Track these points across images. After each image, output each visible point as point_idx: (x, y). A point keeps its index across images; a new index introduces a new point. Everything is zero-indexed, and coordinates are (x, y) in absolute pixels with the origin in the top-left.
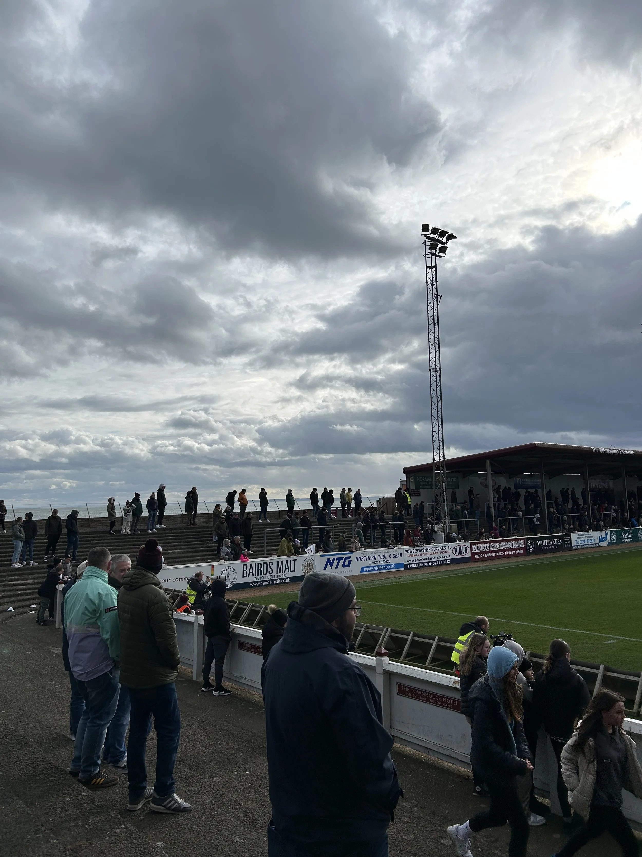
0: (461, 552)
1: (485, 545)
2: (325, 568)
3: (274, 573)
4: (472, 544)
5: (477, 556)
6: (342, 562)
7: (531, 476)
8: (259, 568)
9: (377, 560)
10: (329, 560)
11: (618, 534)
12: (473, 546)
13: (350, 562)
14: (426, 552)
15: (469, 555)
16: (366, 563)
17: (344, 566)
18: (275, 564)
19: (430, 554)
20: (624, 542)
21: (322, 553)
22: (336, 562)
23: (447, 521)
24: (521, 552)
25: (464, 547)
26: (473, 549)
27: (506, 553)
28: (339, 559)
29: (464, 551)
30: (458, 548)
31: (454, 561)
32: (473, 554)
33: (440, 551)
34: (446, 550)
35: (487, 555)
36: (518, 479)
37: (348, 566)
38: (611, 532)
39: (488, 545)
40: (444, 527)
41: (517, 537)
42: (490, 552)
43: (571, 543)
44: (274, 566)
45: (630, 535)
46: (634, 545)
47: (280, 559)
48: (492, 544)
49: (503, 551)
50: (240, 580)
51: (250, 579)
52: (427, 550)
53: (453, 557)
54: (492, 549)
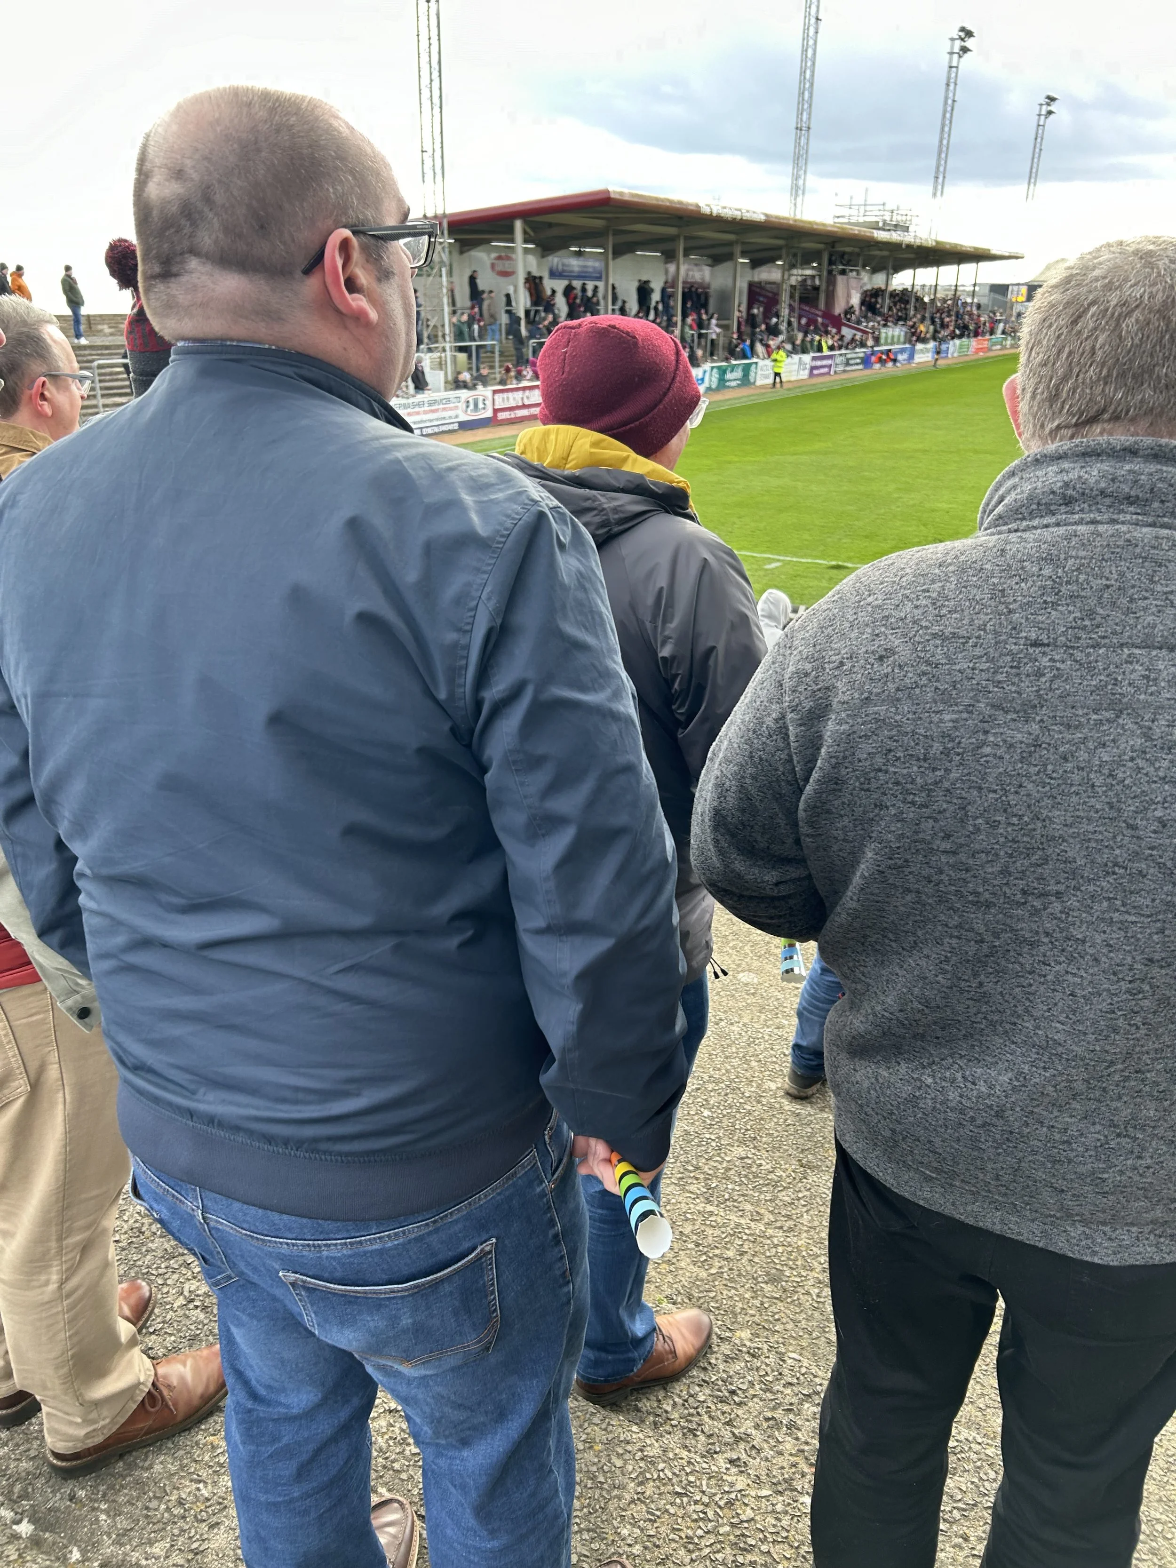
0: (476, 408)
1: (515, 394)
4: (495, 392)
5: (502, 416)
7: (579, 254)
11: (722, 372)
12: (497, 396)
14: (417, 409)
15: (489, 414)
19: (425, 412)
20: (729, 387)
23: (448, 346)
25: (481, 398)
26: (497, 403)
29: (481, 405)
30: (471, 400)
31: (465, 426)
32: (496, 411)
33: (441, 406)
34: (452, 405)
36: (556, 260)
38: (713, 368)
40: (440, 357)
42: (524, 406)
45: (738, 374)
46: (745, 392)
48: (527, 392)
52: (418, 405)
53: (463, 418)
54: (527, 402)
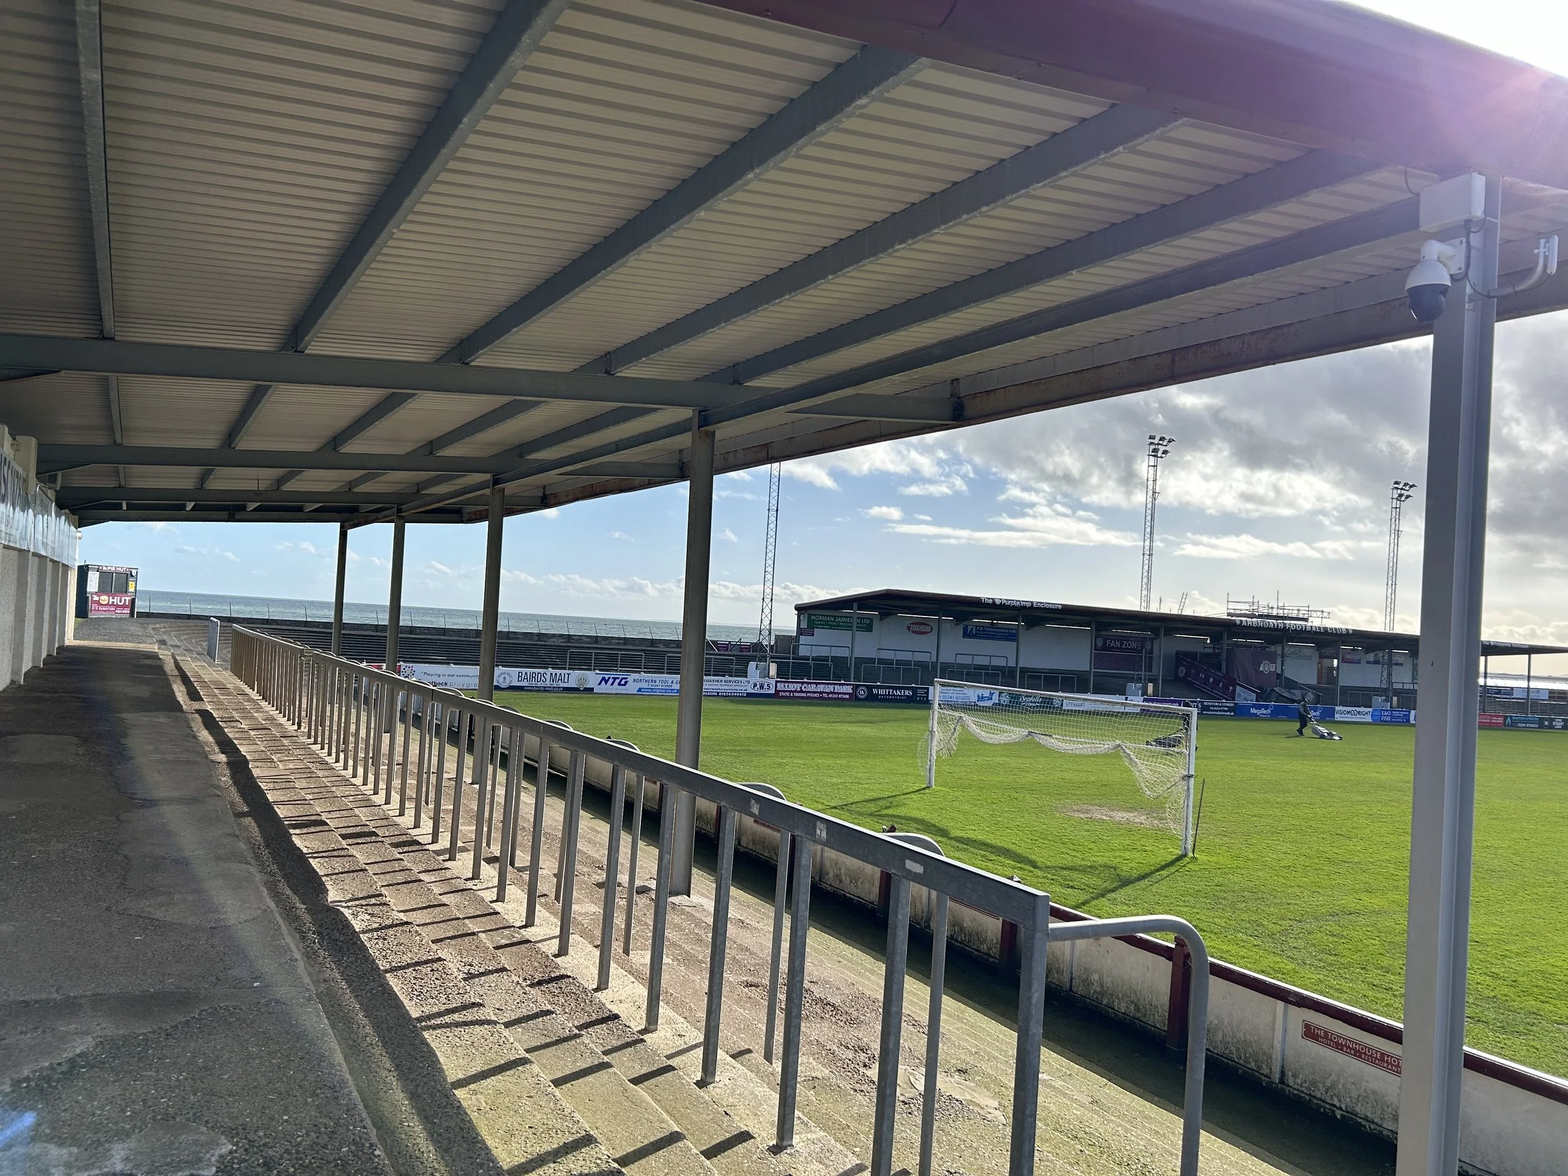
0: (762, 687)
1: (795, 685)
2: (600, 684)
3: (548, 682)
4: (778, 682)
5: (783, 694)
6: (617, 681)
8: (533, 676)
9: (657, 683)
10: (603, 679)
12: (779, 684)
13: (626, 682)
15: (773, 691)
16: (644, 685)
17: (619, 684)
18: (549, 675)
19: (722, 685)
21: (597, 671)
22: (611, 681)
23: (768, 659)
24: (848, 697)
25: (766, 683)
26: (779, 687)
27: (825, 695)
28: (615, 679)
29: (766, 687)
30: (758, 683)
31: (751, 695)
32: (778, 691)
33: (735, 684)
34: (742, 684)
35: (796, 694)
37: (625, 685)
39: (800, 685)
40: (763, 664)
41: (843, 682)
42: (801, 691)
43: (927, 697)
44: (548, 677)
47: (554, 671)
48: (806, 685)
49: (821, 693)
50: (515, 683)
51: (525, 683)
53: (750, 691)
54: (804, 690)
